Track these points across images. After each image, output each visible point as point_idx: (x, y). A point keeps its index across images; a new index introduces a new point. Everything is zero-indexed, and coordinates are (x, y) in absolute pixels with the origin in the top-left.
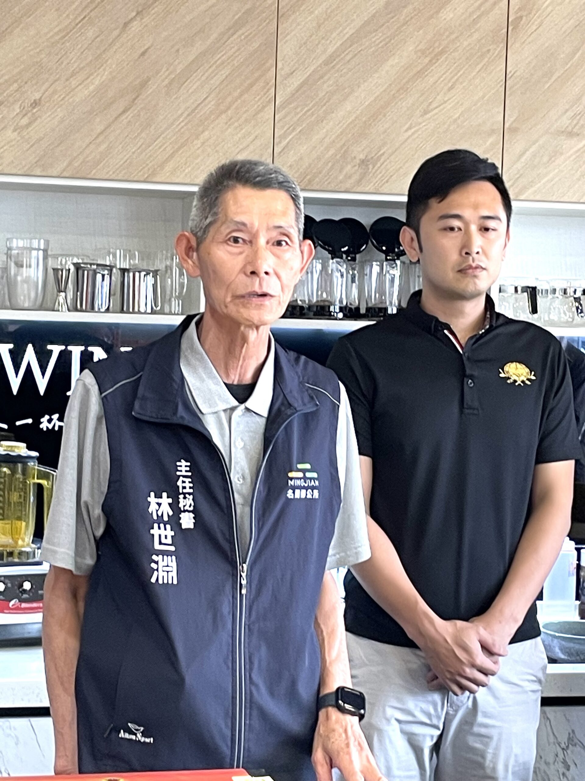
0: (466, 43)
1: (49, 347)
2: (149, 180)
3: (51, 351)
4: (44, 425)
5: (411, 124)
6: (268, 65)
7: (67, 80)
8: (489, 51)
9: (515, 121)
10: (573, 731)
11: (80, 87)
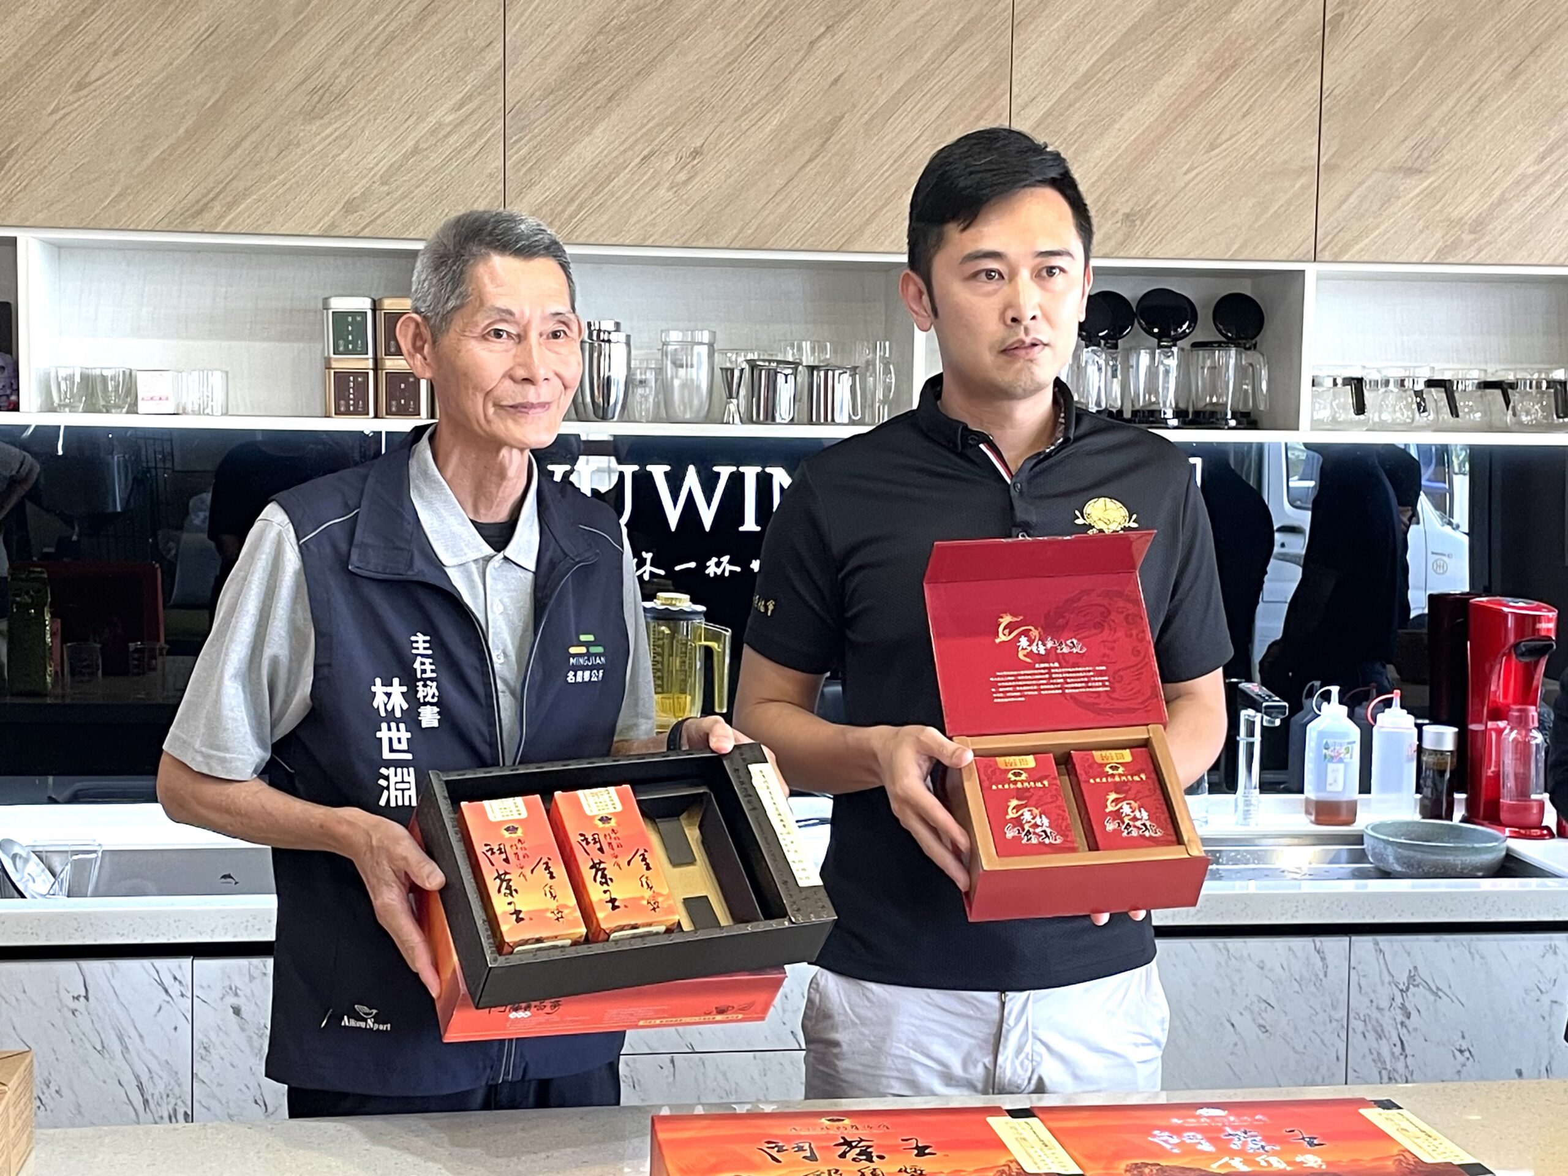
0: (1267, 52)
1: (716, 469)
2: (844, 248)
3: (718, 474)
4: (712, 570)
5: (1193, 163)
6: (998, 91)
7: (736, 120)
8: (1298, 61)
9: (1333, 155)
10: (1415, 968)
11: (753, 129)
